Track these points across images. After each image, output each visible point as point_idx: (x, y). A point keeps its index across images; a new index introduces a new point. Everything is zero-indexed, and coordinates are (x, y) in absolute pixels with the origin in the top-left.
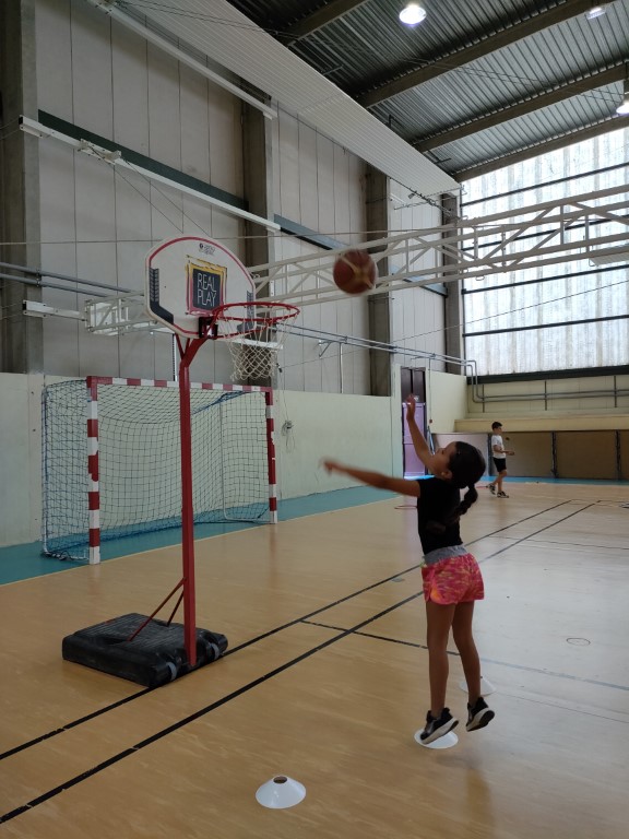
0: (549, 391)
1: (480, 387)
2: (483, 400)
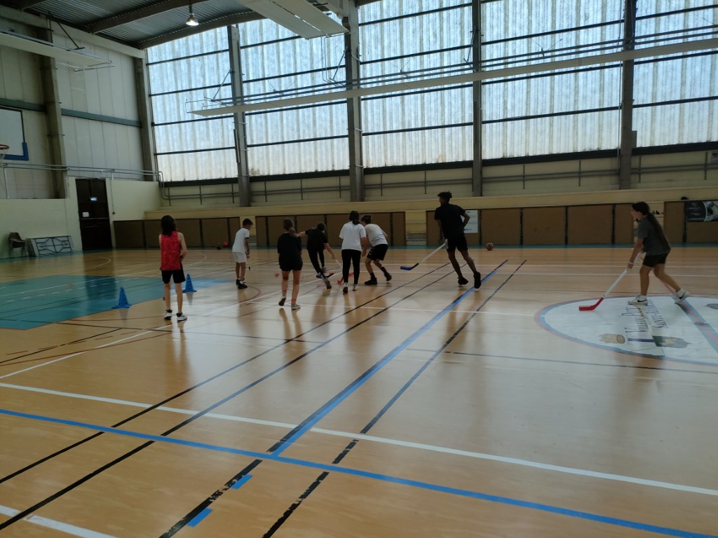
0: (202, 193)
1: (166, 189)
2: (169, 198)
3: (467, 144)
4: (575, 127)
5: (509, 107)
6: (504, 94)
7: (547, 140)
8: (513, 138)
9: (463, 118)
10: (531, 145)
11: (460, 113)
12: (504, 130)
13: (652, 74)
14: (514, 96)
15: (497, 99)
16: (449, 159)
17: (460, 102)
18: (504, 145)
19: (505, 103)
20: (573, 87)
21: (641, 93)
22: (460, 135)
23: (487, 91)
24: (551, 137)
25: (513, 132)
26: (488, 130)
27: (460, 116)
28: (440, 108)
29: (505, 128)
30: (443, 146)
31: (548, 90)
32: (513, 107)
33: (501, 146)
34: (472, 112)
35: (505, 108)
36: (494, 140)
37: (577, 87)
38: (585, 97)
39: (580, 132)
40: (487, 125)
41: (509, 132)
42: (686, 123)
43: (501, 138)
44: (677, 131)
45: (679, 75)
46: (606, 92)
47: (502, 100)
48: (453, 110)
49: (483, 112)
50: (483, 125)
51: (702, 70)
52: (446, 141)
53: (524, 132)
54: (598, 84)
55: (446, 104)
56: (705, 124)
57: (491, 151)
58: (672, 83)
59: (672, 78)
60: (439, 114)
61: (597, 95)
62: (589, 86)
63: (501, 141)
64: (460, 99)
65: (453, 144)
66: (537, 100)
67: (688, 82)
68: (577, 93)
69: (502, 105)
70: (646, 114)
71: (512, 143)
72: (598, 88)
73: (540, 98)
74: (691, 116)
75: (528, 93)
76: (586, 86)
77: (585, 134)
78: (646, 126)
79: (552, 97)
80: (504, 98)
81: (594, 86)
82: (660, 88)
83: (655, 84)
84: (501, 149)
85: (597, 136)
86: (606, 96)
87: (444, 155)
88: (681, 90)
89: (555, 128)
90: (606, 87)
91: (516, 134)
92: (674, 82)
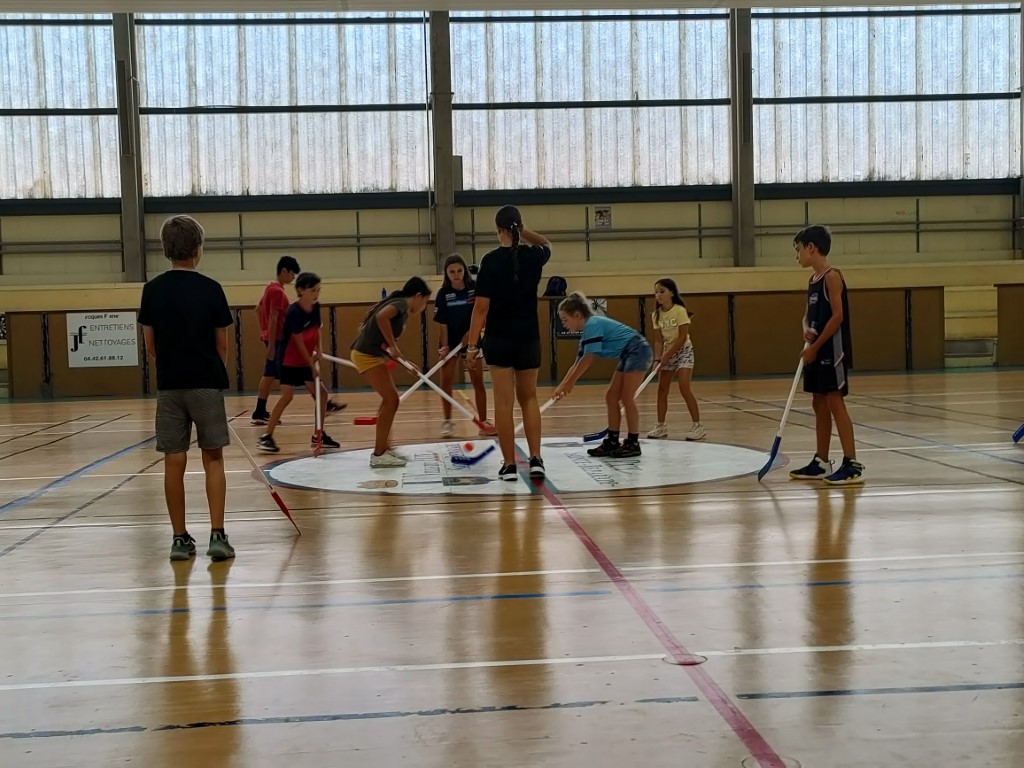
3: (105, 160)
4: (343, 140)
5: (201, 82)
6: (187, 54)
7: (287, 163)
8: (212, 153)
9: (93, 95)
10: (254, 171)
11: (85, 83)
12: (191, 134)
13: (483, 46)
14: (210, 59)
15: (173, 62)
16: (60, 190)
17: (83, 58)
18: (194, 167)
19: (191, 72)
20: (334, 55)
21: (467, 82)
22: (88, 136)
23: (148, 39)
24: (295, 158)
25: (211, 139)
26: (154, 131)
27: (85, 91)
28: (32, 67)
29: (193, 128)
30: (45, 159)
31: (284, 55)
32: (210, 83)
33: (186, 168)
34: (113, 84)
35: (192, 84)
36: (170, 155)
37: (342, 55)
38: (359, 79)
39: (353, 153)
40: (153, 118)
41: (203, 139)
42: (548, 148)
43: (186, 151)
44: (534, 162)
45: (531, 53)
46: (401, 73)
47: (183, 65)
48: (67, 75)
49: (142, 88)
50: (143, 118)
51: (569, 50)
52: (53, 148)
53: (236, 142)
54: (384, 53)
55: (49, 58)
56: (581, 154)
57: (164, 179)
58: (519, 68)
59: (520, 57)
60: (32, 83)
61: (384, 77)
62: (367, 57)
63: (185, 159)
64: (82, 50)
65: (71, 157)
66: (260, 74)
67: (547, 70)
68: (342, 67)
69: (184, 76)
70: (478, 123)
71: (212, 164)
72: (384, 62)
73: (268, 70)
74: (556, 136)
75: (241, 55)
76: (359, 54)
77: (363, 155)
78: (479, 149)
79: (292, 71)
80: (188, 59)
81: (376, 56)
82: (499, 76)
83: (489, 67)
84: (187, 176)
85: (387, 163)
86: (401, 80)
87: (46, 181)
88: (536, 83)
89: (303, 138)
90: (399, 62)
91: (218, 145)
92: (523, 65)
